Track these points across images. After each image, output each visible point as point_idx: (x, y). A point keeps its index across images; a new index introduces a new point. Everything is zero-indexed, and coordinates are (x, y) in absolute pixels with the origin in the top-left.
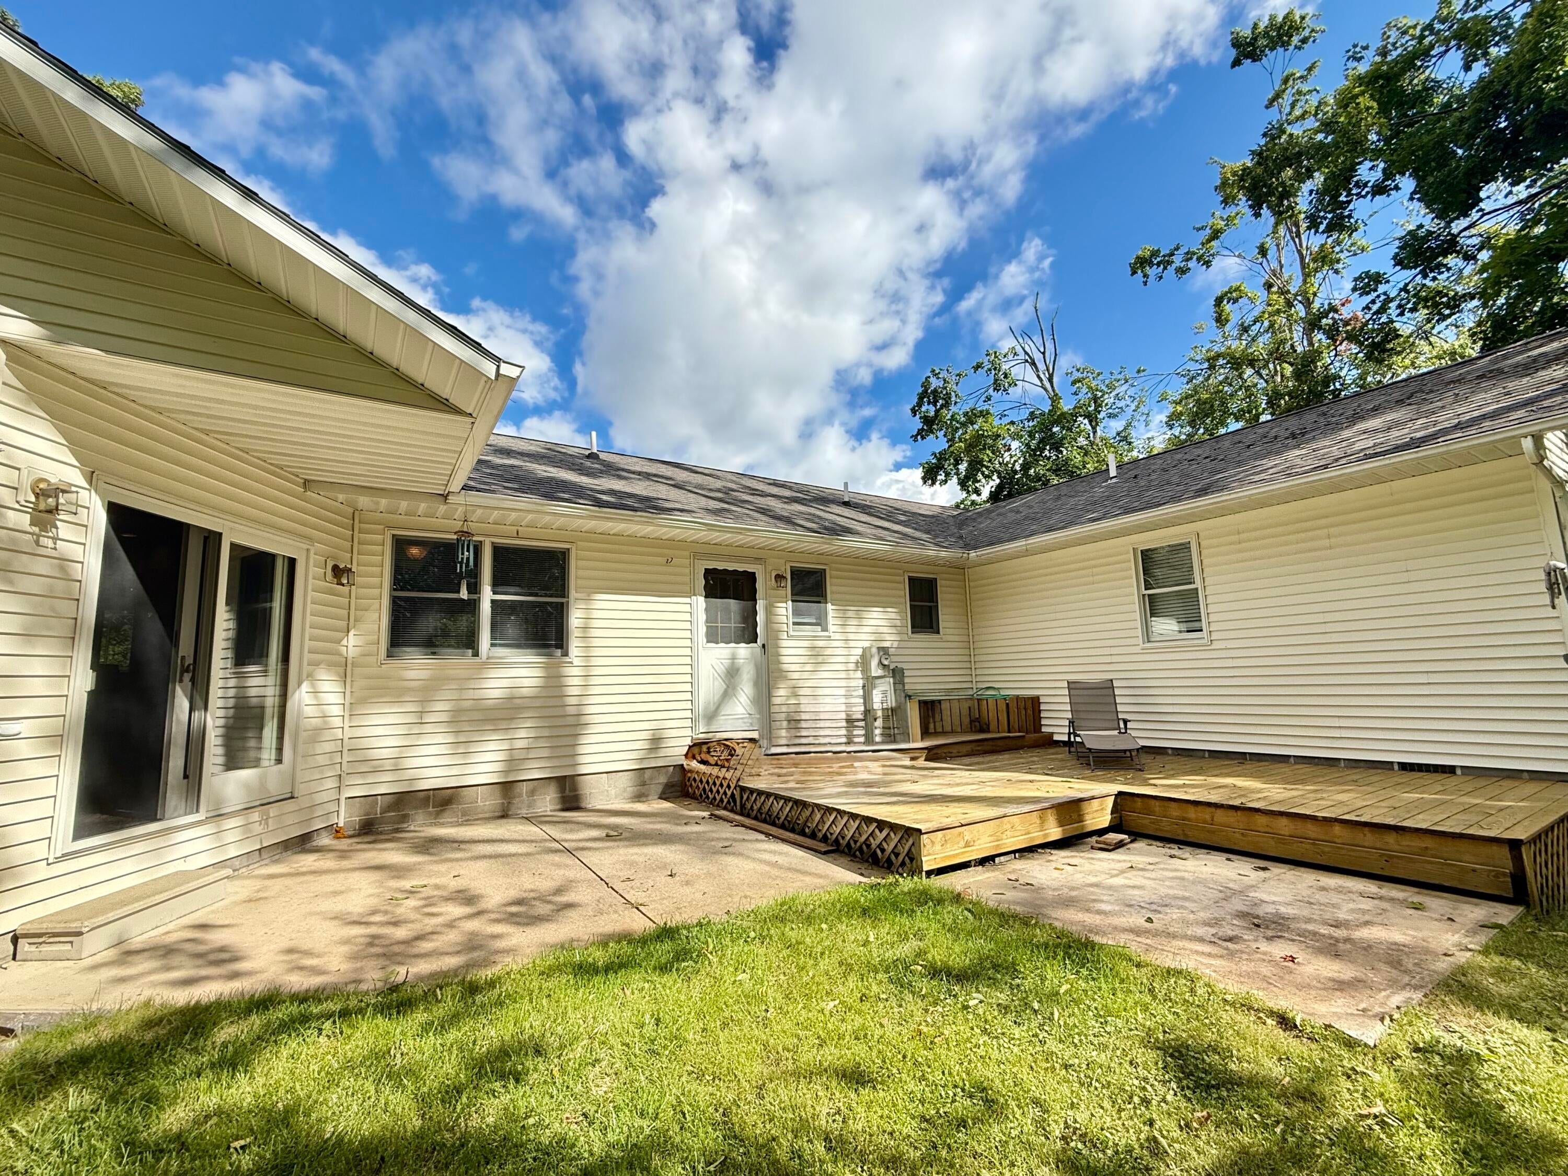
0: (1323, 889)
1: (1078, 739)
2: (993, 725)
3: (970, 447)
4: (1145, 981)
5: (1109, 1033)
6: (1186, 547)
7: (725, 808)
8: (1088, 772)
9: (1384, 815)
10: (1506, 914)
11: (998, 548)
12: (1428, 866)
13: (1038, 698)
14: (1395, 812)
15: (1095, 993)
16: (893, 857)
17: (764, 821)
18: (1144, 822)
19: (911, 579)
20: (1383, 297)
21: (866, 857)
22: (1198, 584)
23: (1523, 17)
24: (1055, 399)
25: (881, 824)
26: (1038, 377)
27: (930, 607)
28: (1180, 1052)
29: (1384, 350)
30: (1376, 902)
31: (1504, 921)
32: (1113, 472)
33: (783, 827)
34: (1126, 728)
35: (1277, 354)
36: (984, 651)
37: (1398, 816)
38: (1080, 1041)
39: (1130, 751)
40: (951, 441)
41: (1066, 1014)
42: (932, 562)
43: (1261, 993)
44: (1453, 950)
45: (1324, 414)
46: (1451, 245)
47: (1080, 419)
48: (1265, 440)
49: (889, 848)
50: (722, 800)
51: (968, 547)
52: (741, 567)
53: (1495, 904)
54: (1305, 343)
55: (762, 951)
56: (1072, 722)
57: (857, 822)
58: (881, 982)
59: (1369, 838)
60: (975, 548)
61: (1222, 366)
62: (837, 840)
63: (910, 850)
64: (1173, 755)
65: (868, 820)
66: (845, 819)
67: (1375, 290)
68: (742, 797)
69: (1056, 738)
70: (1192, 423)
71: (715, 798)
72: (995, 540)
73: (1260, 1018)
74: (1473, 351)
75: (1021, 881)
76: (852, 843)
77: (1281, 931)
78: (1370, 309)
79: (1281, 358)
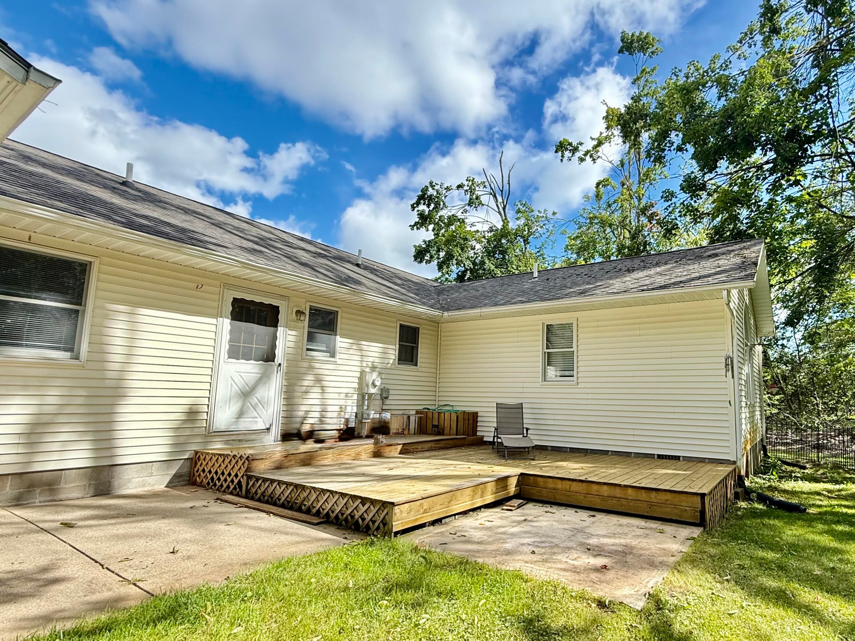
0: (621, 525)
1: (499, 440)
2: (447, 431)
3: (448, 242)
4: (529, 591)
5: (507, 627)
6: (570, 325)
7: (231, 493)
8: (503, 461)
9: (651, 483)
10: (696, 532)
11: (462, 312)
12: (667, 509)
13: (477, 413)
14: (655, 481)
15: (500, 602)
16: (371, 524)
17: (267, 502)
18: (534, 492)
19: (401, 326)
20: (673, 205)
21: (349, 525)
22: (574, 349)
23: (742, 82)
24: (505, 221)
25: (364, 500)
26: (497, 206)
27: (413, 347)
28: (546, 632)
29: (671, 233)
30: (644, 530)
31: (695, 536)
32: (536, 274)
33: (283, 506)
34: (527, 434)
35: (623, 225)
36: (445, 380)
37: (657, 483)
38: (490, 635)
39: (528, 448)
40: (437, 235)
41: (482, 619)
42: (417, 316)
43: (590, 589)
44: (675, 553)
45: (643, 261)
46: (703, 187)
47: (519, 238)
48: (615, 270)
49: (368, 518)
50: (228, 487)
51: (444, 309)
52: (267, 301)
53: (693, 527)
54: (636, 221)
55: (257, 606)
56: (496, 429)
57: (346, 500)
58: (356, 616)
59: (643, 495)
60: (448, 310)
61: (596, 223)
62: (328, 513)
63: (384, 518)
64: (551, 450)
65: (354, 497)
66: (337, 497)
67: (671, 200)
68: (248, 484)
69: (485, 439)
70: (578, 253)
71: (222, 486)
72: (461, 306)
73: (589, 604)
74: (705, 243)
75: (458, 534)
76: (340, 515)
77: (600, 551)
78: (668, 210)
79: (624, 227)
